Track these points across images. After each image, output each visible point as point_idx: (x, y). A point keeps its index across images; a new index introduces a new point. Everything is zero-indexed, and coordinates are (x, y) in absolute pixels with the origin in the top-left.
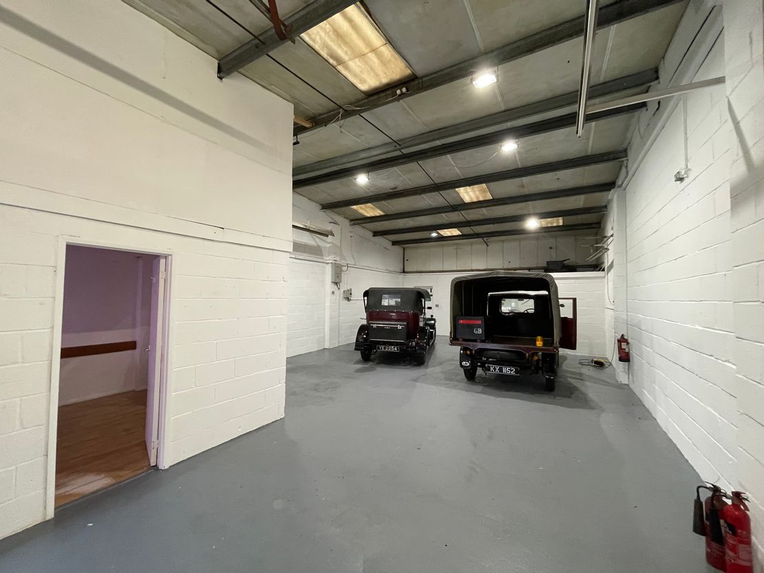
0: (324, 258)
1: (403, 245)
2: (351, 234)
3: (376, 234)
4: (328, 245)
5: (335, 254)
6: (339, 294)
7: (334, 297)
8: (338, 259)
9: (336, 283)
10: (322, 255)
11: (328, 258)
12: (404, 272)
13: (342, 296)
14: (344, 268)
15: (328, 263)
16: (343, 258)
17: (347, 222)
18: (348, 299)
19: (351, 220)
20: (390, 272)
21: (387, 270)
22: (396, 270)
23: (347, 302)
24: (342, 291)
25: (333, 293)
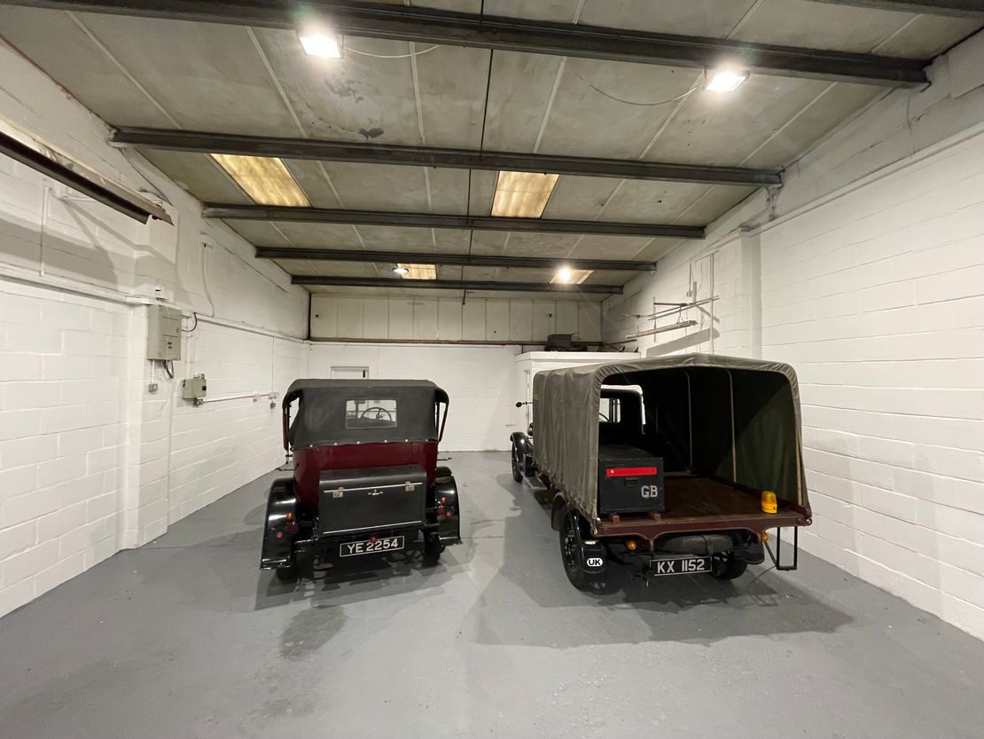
0: (120, 288)
1: (308, 286)
2: (204, 239)
3: (263, 252)
4: (136, 255)
5: (158, 281)
6: (170, 391)
7: (153, 400)
8: (169, 295)
9: (163, 363)
10: (114, 280)
11: (132, 291)
12: (309, 338)
13: (177, 393)
14: (187, 324)
15: (132, 305)
16: (181, 294)
17: (194, 207)
18: (196, 402)
19: (207, 205)
20: (287, 337)
21: (280, 332)
22: (296, 334)
23: (190, 409)
24: (178, 380)
25: (153, 389)
